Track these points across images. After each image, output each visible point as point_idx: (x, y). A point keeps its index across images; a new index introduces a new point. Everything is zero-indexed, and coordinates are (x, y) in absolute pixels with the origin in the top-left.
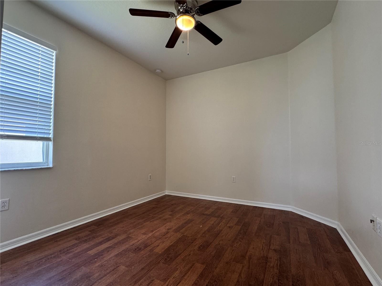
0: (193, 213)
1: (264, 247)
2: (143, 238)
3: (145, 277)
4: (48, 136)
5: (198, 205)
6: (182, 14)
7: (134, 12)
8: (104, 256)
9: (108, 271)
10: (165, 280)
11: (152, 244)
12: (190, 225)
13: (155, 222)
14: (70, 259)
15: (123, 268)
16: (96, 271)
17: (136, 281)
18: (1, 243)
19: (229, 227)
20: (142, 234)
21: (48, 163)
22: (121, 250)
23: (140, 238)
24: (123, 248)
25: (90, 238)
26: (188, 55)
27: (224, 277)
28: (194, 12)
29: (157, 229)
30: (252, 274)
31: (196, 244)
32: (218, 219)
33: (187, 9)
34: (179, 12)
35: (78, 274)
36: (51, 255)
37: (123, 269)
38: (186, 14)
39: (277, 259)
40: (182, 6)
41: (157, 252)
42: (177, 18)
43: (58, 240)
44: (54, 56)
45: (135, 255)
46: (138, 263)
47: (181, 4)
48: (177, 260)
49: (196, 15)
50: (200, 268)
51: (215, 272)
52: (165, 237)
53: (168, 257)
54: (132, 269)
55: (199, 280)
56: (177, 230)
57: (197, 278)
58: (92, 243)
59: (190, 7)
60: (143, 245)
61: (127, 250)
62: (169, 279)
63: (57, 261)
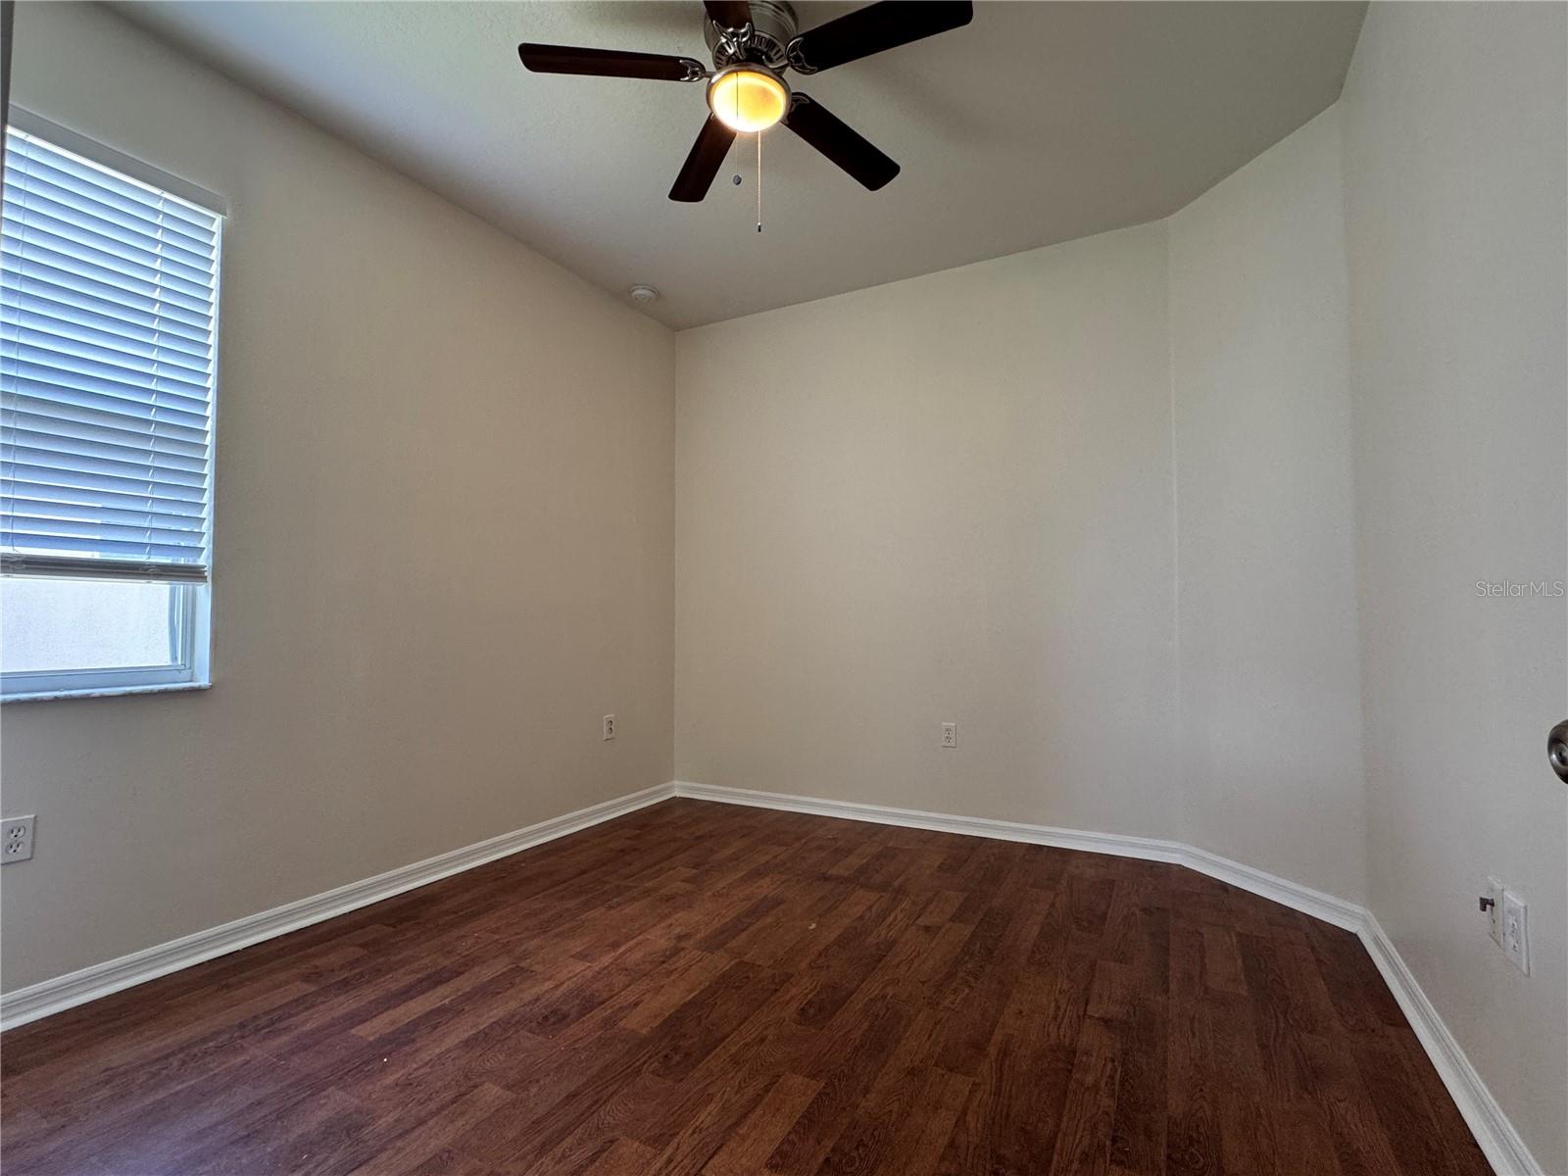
0: (780, 873)
1: (1062, 1011)
2: (577, 971)
3: (579, 1130)
4: (191, 559)
5: (803, 841)
6: (733, 67)
7: (539, 58)
8: (418, 1045)
9: (432, 1106)
10: (659, 1141)
11: (611, 997)
12: (768, 920)
13: (626, 911)
14: (279, 1057)
15: (492, 1092)
16: (385, 1103)
17: (543, 1145)
18: (2, 994)
19: (927, 929)
20: (573, 956)
21: (192, 673)
22: (485, 1022)
23: (565, 972)
24: (495, 1011)
25: (362, 975)
26: (760, 230)
27: (897, 1130)
28: (782, 56)
29: (633, 938)
30: (1008, 1115)
31: (788, 997)
32: (882, 896)
33: (753, 46)
34: (723, 58)
35: (316, 1117)
36: (204, 1040)
37: (492, 1098)
38: (751, 68)
39: (1114, 1054)
40: (734, 35)
41: (633, 1030)
42: (713, 81)
43: (232, 980)
44: (216, 236)
45: (544, 1040)
46: (552, 1074)
47: (729, 27)
48: (709, 1061)
49: (789, 69)
50: (800, 1091)
51: (863, 1107)
52: (664, 968)
53: (676, 1049)
54: (532, 1095)
55: (796, 1140)
56: (716, 942)
57: (790, 1133)
58: (370, 993)
59: (767, 36)
60: (577, 1002)
61: (513, 1022)
62: (679, 1137)
63: (226, 1065)
